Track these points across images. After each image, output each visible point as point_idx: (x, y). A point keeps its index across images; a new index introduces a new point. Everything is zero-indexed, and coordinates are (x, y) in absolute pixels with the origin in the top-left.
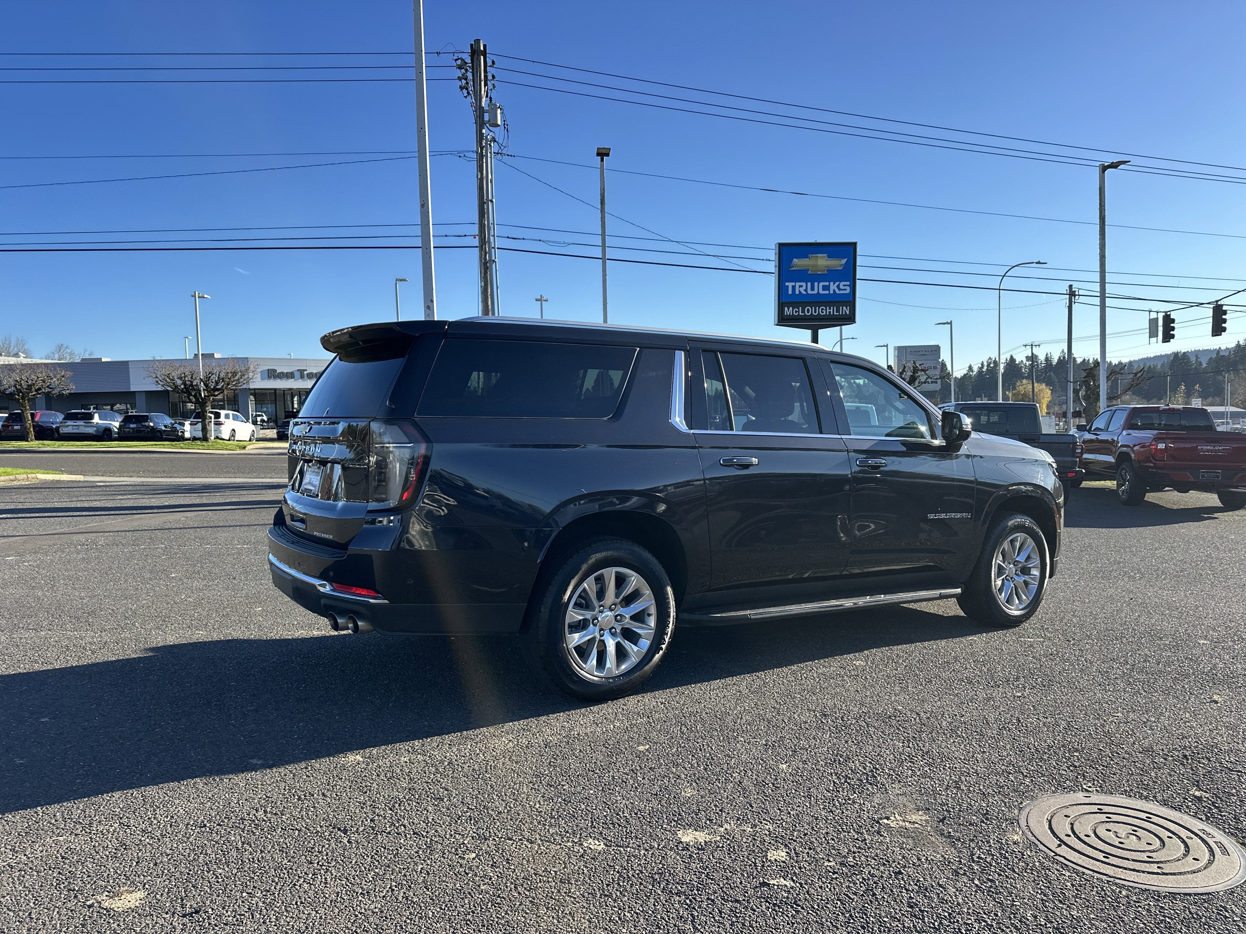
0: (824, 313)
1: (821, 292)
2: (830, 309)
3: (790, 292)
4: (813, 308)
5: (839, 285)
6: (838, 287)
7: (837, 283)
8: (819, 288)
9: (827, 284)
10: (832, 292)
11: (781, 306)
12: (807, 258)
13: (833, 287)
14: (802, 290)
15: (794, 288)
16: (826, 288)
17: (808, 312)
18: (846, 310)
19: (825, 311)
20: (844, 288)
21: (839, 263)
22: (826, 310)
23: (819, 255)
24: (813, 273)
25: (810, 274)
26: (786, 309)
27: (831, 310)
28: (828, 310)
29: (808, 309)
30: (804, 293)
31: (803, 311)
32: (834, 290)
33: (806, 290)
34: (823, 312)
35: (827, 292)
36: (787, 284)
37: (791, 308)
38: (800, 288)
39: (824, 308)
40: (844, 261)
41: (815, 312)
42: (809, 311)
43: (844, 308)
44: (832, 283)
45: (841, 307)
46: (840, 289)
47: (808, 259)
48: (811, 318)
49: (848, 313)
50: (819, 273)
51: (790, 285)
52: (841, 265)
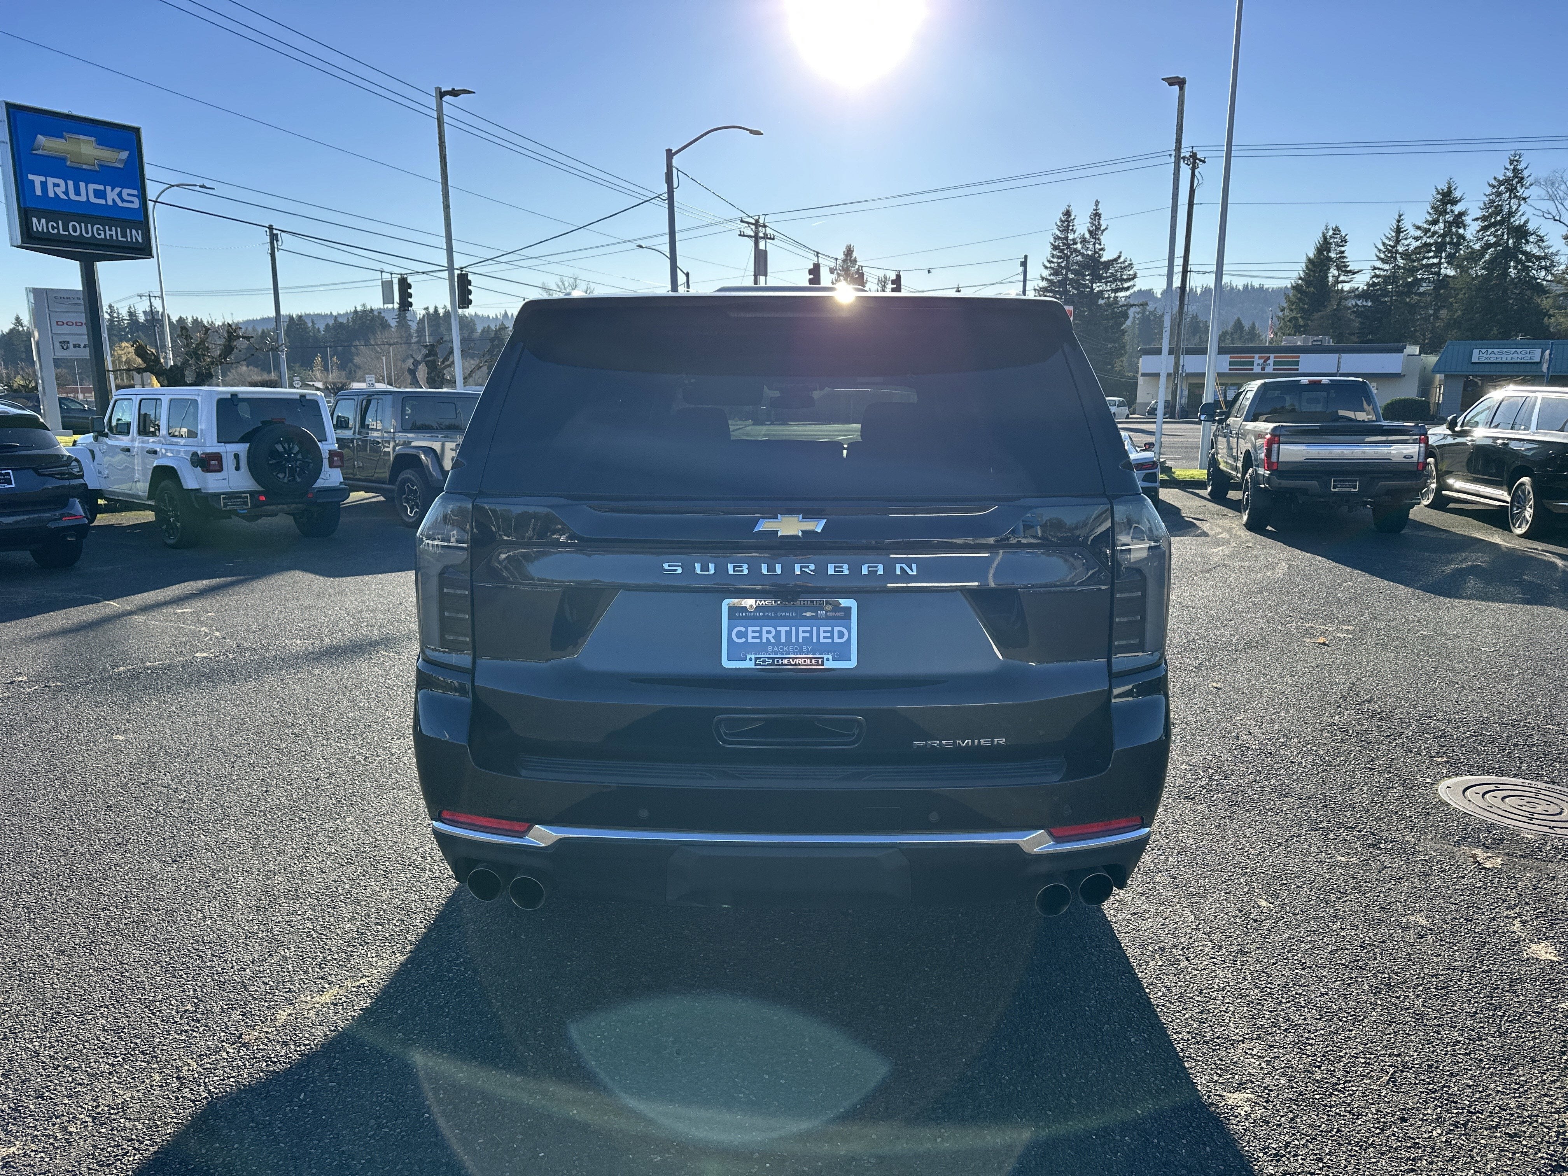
0: (103, 236)
1: (93, 199)
2: (111, 230)
3: (39, 192)
4: (83, 225)
5: (121, 192)
6: (120, 195)
7: (118, 190)
8: (87, 192)
9: (101, 187)
10: (110, 203)
11: (25, 215)
12: (62, 137)
13: (112, 195)
14: (60, 191)
15: (44, 185)
16: (100, 194)
17: (75, 231)
18: (136, 236)
19: (102, 233)
20: (128, 199)
21: (118, 157)
22: (105, 231)
23: (81, 137)
24: (74, 165)
25: (68, 167)
26: (35, 220)
27: (114, 233)
28: (108, 233)
29: (74, 226)
30: (63, 197)
31: (66, 229)
32: (113, 200)
33: (66, 193)
34: (100, 234)
35: (103, 202)
36: (31, 177)
37: (43, 221)
38: (56, 189)
39: (102, 228)
40: (124, 155)
41: (87, 233)
42: (76, 229)
43: (134, 232)
44: (108, 188)
45: (128, 230)
46: (123, 201)
47: (63, 140)
48: (80, 242)
49: (140, 241)
50: (85, 167)
51: (37, 179)
52: (121, 160)
